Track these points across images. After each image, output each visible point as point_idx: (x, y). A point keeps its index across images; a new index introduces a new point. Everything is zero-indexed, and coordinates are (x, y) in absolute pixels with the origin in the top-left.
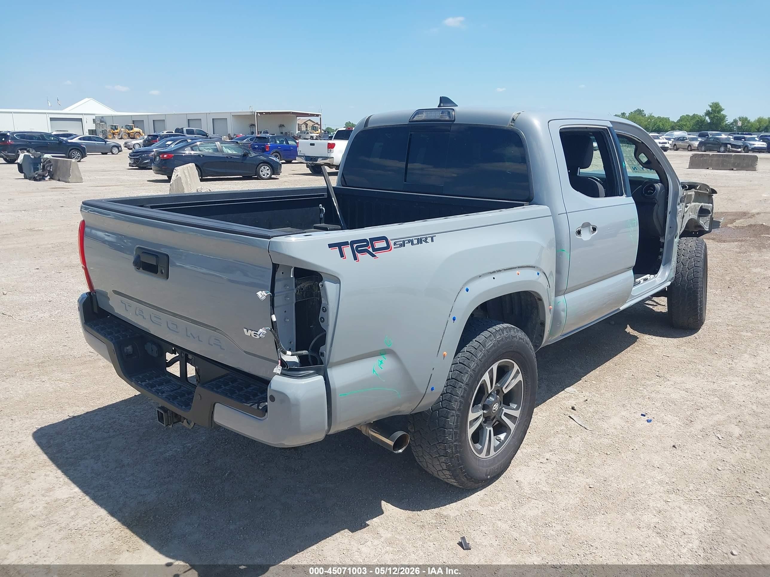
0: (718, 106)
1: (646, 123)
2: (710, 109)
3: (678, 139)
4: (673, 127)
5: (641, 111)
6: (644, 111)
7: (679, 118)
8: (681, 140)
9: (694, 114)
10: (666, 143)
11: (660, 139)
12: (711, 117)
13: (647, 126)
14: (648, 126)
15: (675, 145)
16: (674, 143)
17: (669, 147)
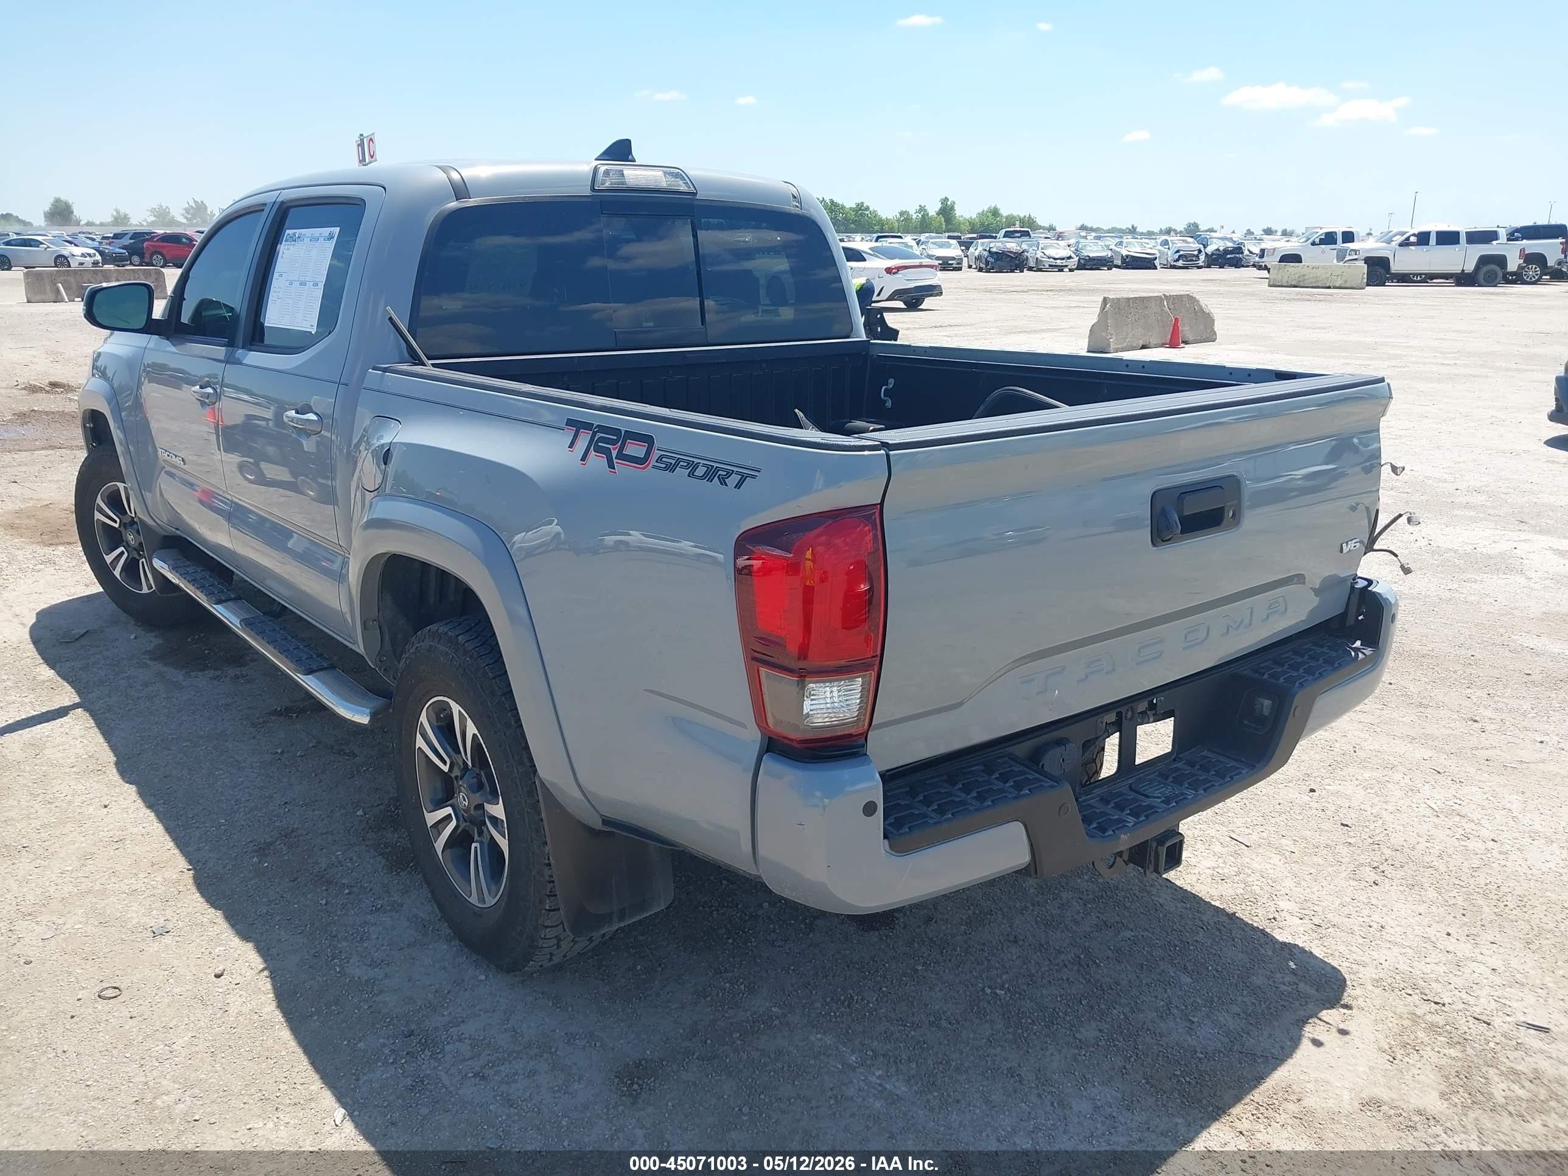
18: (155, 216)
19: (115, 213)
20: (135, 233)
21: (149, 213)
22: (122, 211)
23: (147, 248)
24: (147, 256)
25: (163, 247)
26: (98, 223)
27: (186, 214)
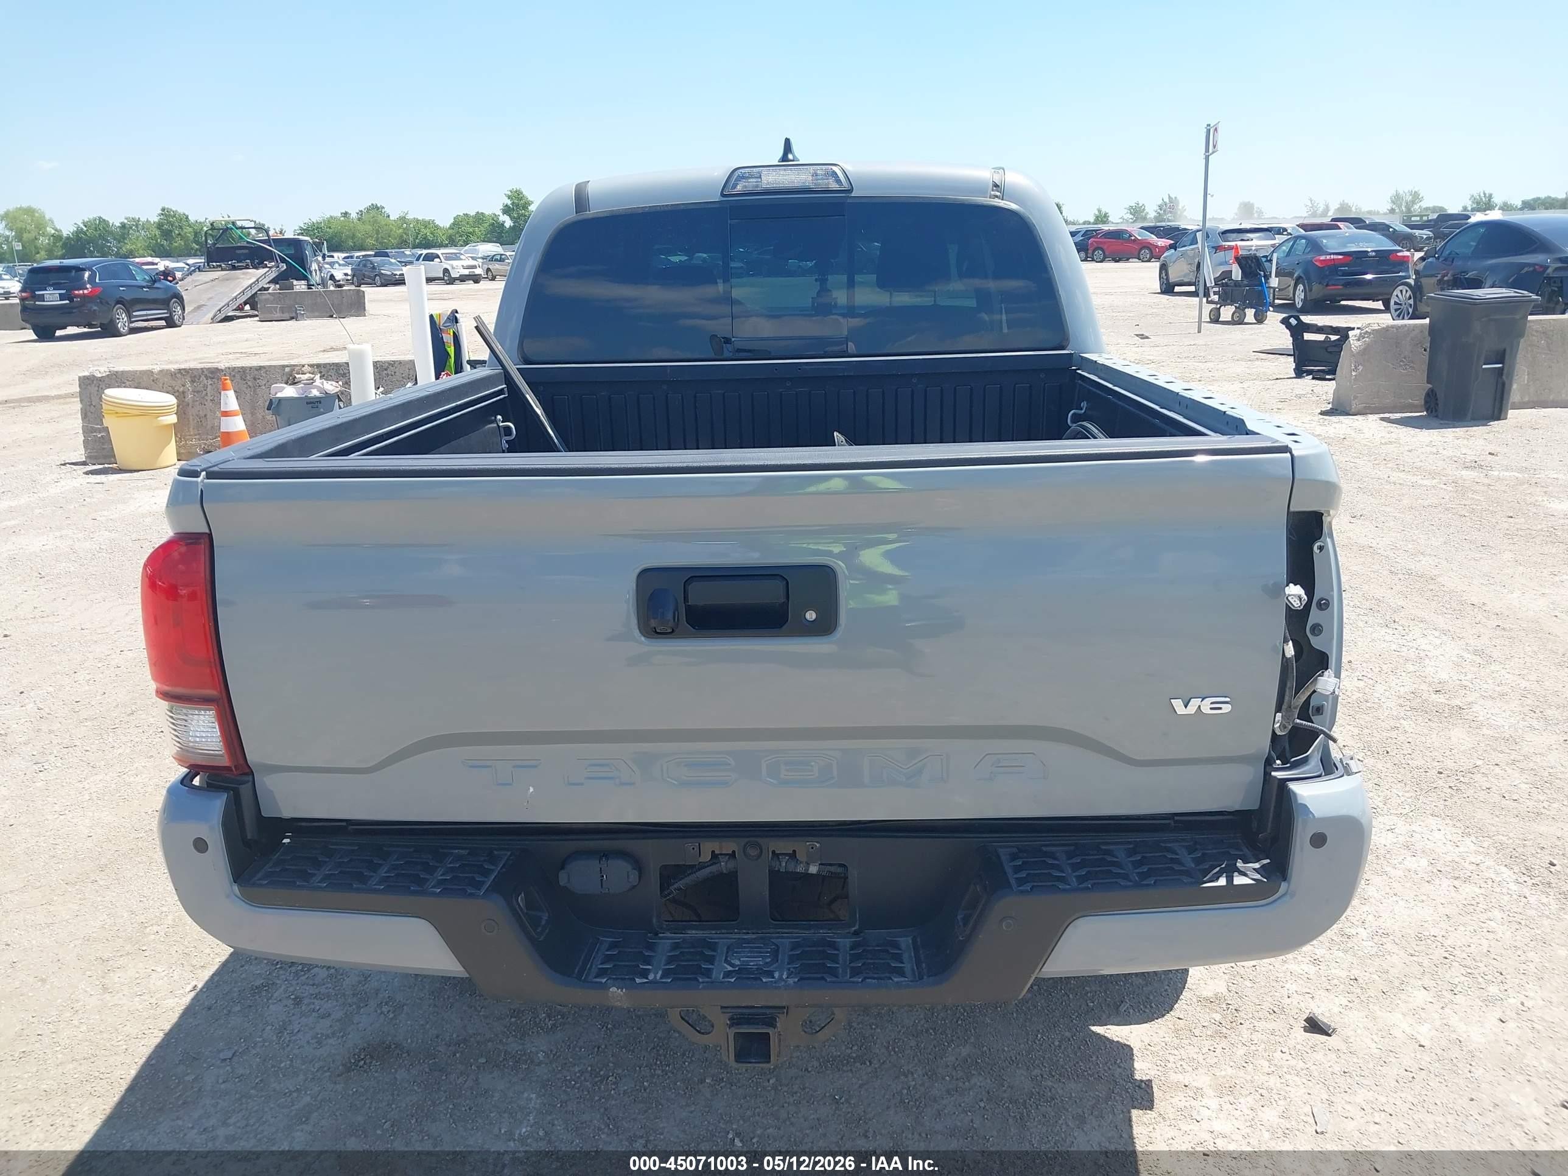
0: (521, 196)
1: (401, 231)
2: (509, 202)
3: (492, 259)
4: (450, 236)
5: (378, 208)
6: (383, 208)
7: (452, 221)
8: (496, 260)
9: (478, 212)
10: (474, 267)
11: (461, 259)
12: (514, 218)
13: (402, 236)
14: (405, 236)
15: (488, 270)
16: (486, 267)
17: (482, 273)
18: (1131, 213)
19: (1097, 213)
20: (1087, 231)
21: (1126, 211)
22: (1104, 211)
23: (1092, 244)
24: (1090, 251)
25: (1105, 243)
26: (1081, 222)
27: (1159, 211)
